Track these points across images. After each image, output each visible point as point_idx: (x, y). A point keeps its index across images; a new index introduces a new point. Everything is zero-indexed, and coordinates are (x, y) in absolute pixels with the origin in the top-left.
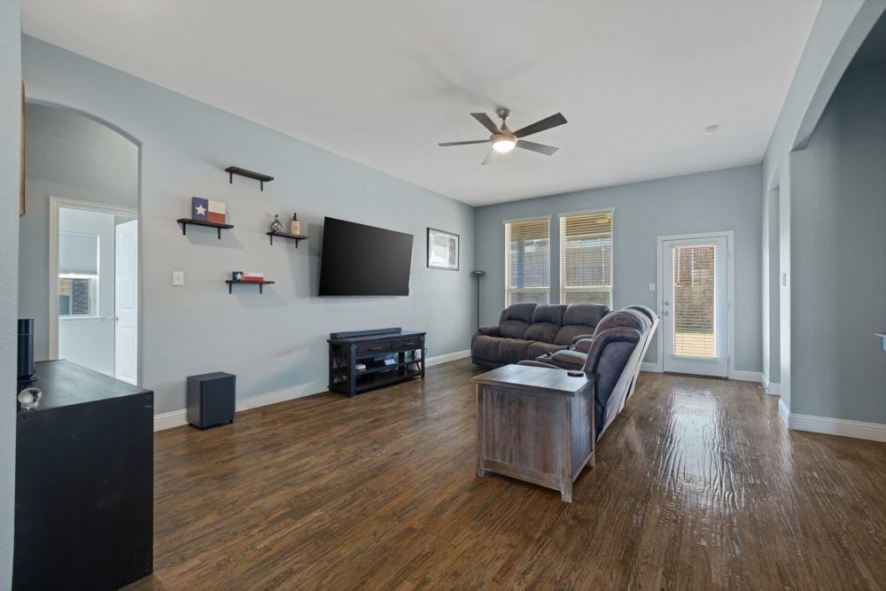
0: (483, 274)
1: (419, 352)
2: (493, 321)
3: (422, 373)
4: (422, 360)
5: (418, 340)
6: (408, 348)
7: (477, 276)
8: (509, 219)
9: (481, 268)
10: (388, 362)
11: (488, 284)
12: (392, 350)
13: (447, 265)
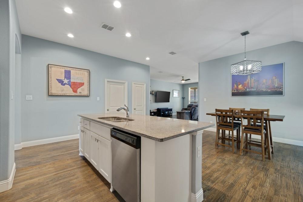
0: (184, 98)
1: (171, 112)
2: (186, 107)
3: (172, 115)
4: (172, 113)
5: (171, 110)
6: (170, 111)
7: (183, 98)
8: (190, 87)
9: (184, 97)
10: (166, 113)
11: (185, 100)
12: (167, 111)
13: (177, 96)
